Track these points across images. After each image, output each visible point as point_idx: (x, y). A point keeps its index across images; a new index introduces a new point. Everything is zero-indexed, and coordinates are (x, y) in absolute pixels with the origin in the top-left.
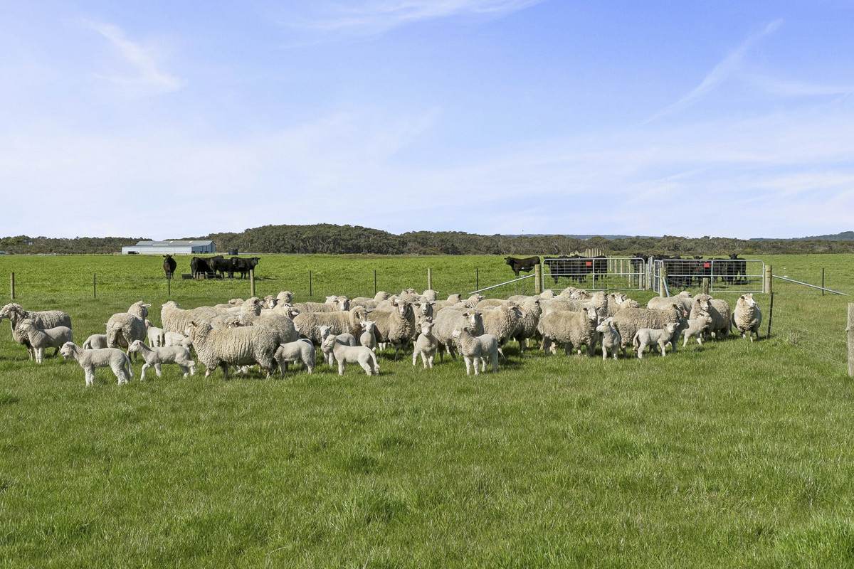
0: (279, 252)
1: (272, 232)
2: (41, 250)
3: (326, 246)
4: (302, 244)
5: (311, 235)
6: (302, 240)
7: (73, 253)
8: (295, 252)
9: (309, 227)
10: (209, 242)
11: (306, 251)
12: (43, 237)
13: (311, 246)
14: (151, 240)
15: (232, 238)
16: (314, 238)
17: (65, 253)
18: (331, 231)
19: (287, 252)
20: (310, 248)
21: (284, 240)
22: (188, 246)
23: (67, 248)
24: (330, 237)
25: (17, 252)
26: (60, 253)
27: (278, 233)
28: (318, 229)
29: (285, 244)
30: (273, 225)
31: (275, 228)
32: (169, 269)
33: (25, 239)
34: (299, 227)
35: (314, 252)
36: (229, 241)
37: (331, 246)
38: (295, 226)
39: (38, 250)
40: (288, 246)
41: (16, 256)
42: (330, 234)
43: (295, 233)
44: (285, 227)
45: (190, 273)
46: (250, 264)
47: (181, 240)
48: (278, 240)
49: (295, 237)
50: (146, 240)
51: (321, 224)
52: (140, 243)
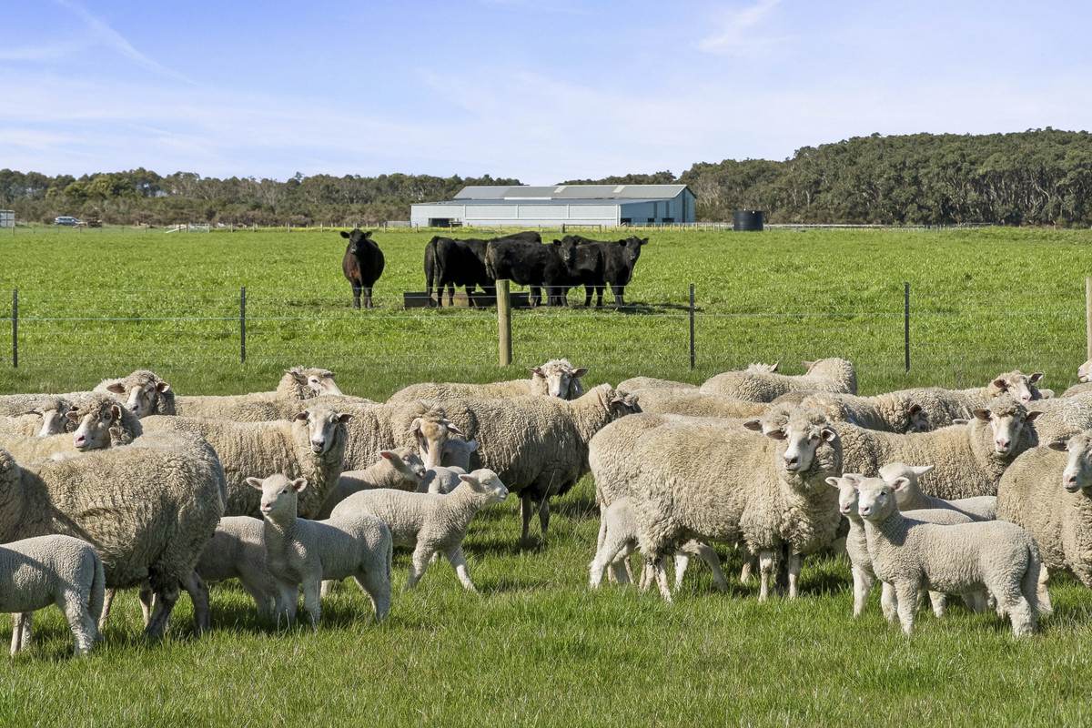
0: (901, 218)
1: (880, 158)
2: (179, 214)
3: (1053, 200)
4: (973, 195)
5: (1005, 166)
6: (975, 182)
7: (276, 223)
8: (952, 222)
9: (997, 138)
10: (673, 191)
11: (990, 218)
12: (189, 175)
13: (1004, 202)
14: (517, 183)
15: (753, 179)
16: (1015, 174)
17: (249, 221)
18: (1070, 153)
19: (926, 221)
20: (999, 208)
21: (916, 181)
22: (611, 200)
23: (257, 206)
24: (1061, 174)
25: (111, 221)
26: (235, 222)
27: (898, 159)
28: (1028, 147)
29: (920, 193)
30: (884, 135)
31: (891, 143)
32: (358, 275)
33: (144, 180)
34: (968, 139)
35: (1014, 220)
36: (746, 185)
37: (1069, 202)
38: (954, 138)
39: (171, 214)
40: (930, 202)
41: (111, 232)
42: (1064, 164)
43: (950, 158)
44: (926, 140)
45: (423, 287)
46: (619, 261)
47: (603, 182)
48: (899, 180)
49: (951, 171)
50: (500, 182)
51: (1038, 132)
52: (466, 192)
